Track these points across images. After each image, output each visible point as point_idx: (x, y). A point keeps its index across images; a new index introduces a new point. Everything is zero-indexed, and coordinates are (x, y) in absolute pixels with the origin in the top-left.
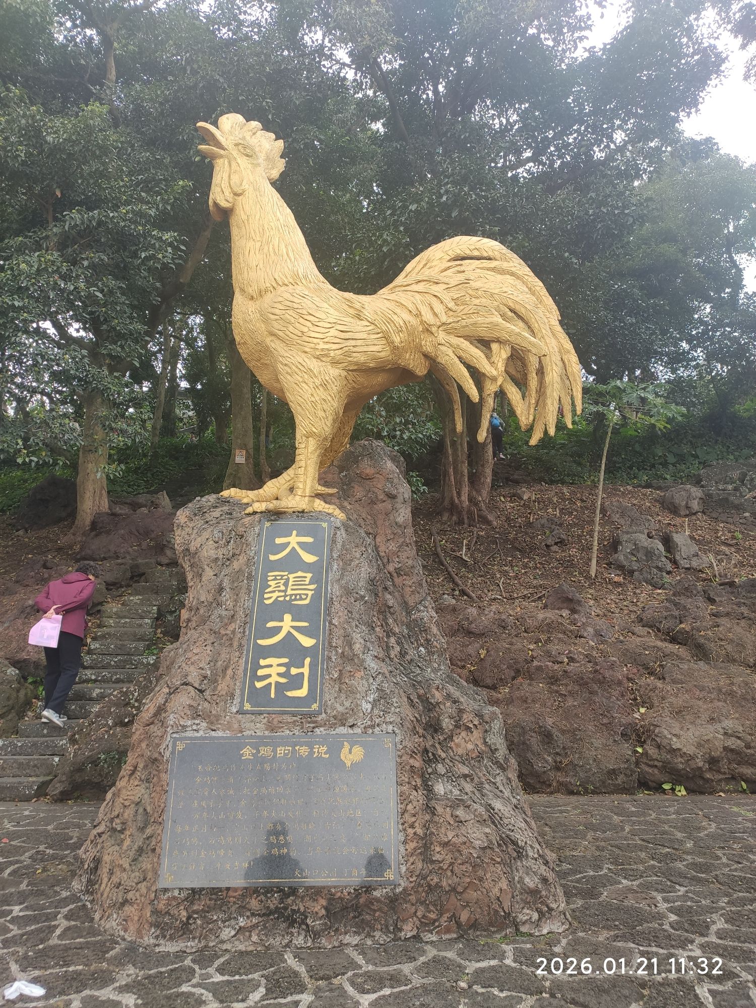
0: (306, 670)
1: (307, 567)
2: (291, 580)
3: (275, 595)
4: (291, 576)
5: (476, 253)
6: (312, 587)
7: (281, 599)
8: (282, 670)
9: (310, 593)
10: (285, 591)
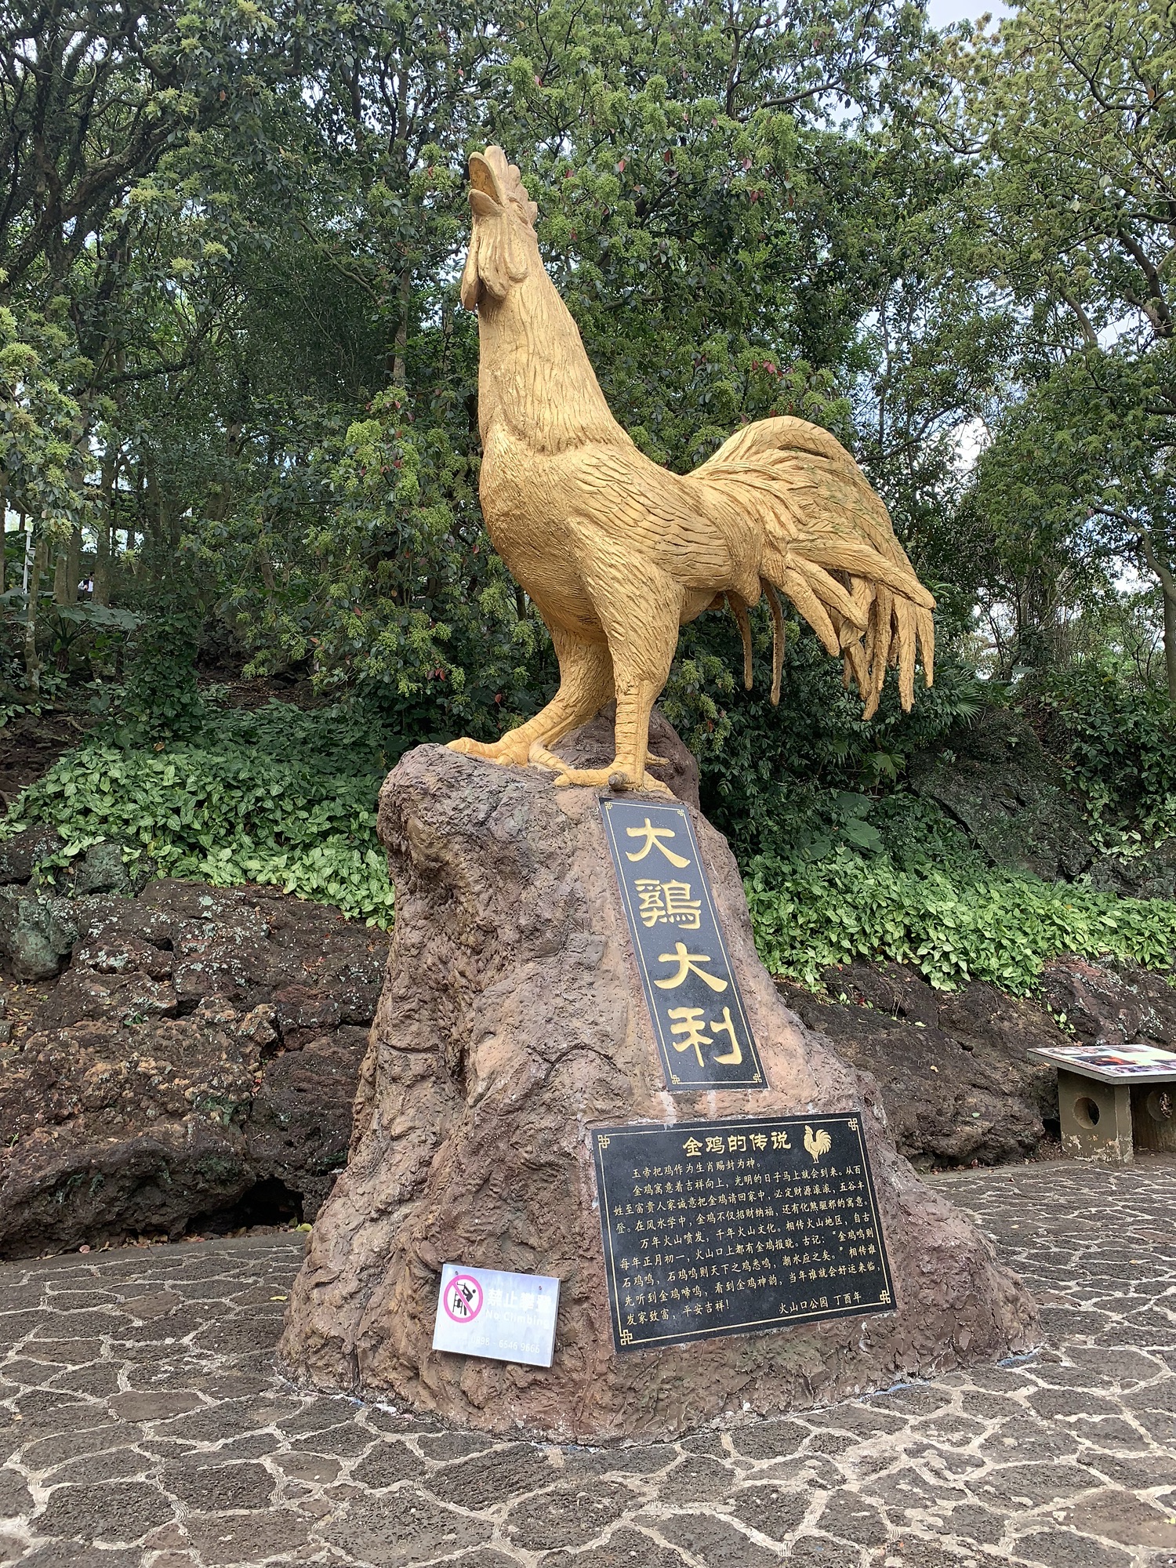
0: (728, 1025)
1: (680, 875)
2: (667, 893)
3: (655, 914)
4: (666, 887)
5: (811, 446)
6: (698, 904)
7: (665, 920)
8: (702, 1025)
9: (697, 913)
10: (665, 908)
